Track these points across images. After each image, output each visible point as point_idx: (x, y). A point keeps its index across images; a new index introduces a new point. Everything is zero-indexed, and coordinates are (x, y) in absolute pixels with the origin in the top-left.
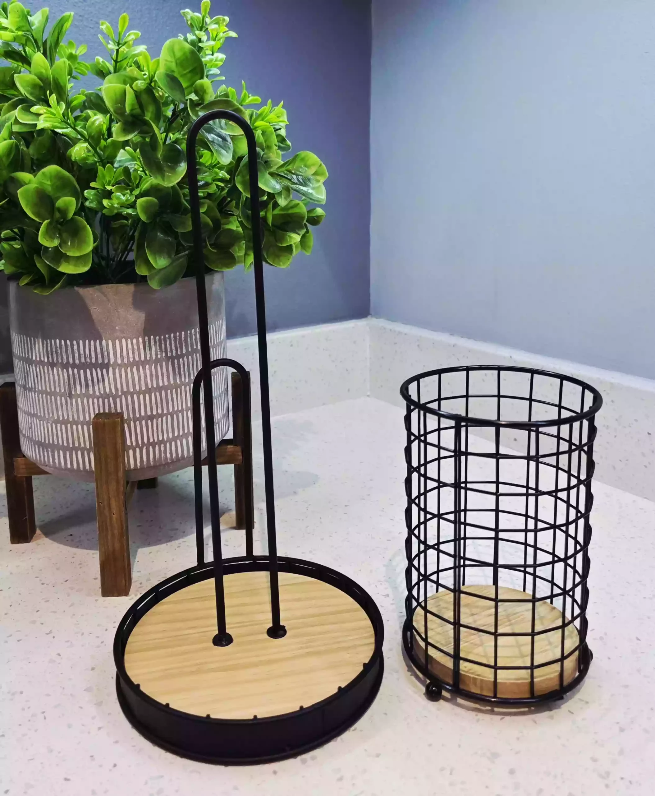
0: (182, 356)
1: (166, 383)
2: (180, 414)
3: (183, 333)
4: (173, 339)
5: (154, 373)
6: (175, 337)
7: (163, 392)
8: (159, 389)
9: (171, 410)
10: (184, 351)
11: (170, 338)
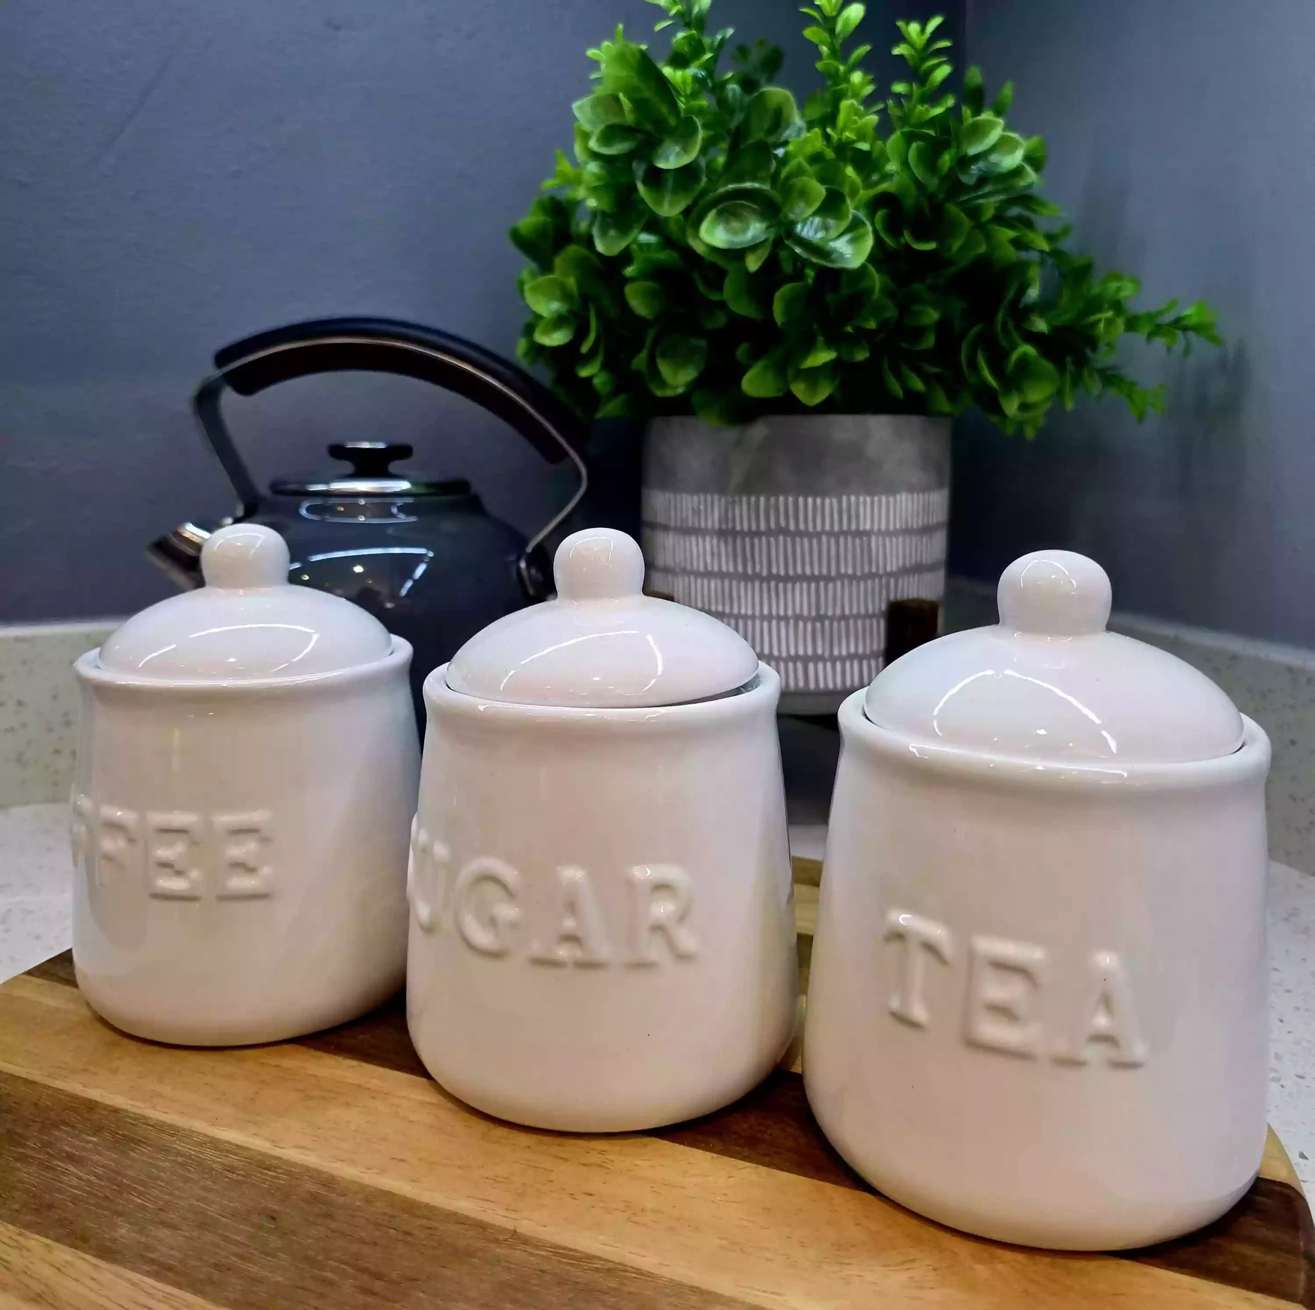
0: (758, 534)
1: (731, 569)
2: (750, 623)
3: (762, 499)
4: (745, 507)
5: (715, 550)
6: (749, 504)
7: (726, 582)
8: (721, 575)
9: (735, 611)
10: (763, 527)
11: (741, 502)
